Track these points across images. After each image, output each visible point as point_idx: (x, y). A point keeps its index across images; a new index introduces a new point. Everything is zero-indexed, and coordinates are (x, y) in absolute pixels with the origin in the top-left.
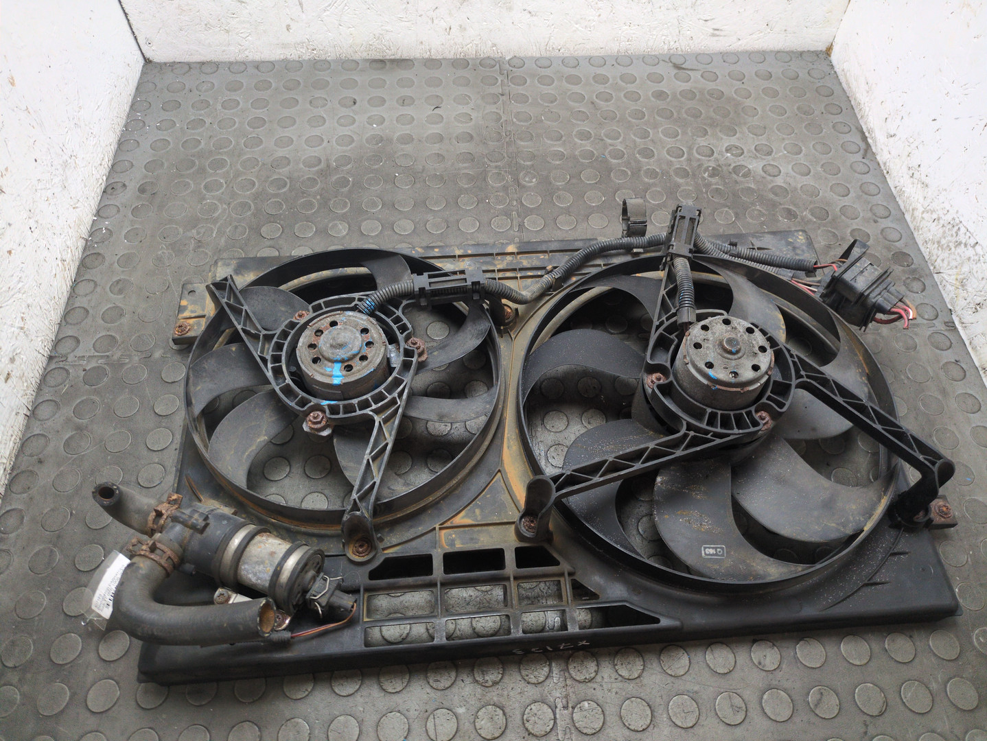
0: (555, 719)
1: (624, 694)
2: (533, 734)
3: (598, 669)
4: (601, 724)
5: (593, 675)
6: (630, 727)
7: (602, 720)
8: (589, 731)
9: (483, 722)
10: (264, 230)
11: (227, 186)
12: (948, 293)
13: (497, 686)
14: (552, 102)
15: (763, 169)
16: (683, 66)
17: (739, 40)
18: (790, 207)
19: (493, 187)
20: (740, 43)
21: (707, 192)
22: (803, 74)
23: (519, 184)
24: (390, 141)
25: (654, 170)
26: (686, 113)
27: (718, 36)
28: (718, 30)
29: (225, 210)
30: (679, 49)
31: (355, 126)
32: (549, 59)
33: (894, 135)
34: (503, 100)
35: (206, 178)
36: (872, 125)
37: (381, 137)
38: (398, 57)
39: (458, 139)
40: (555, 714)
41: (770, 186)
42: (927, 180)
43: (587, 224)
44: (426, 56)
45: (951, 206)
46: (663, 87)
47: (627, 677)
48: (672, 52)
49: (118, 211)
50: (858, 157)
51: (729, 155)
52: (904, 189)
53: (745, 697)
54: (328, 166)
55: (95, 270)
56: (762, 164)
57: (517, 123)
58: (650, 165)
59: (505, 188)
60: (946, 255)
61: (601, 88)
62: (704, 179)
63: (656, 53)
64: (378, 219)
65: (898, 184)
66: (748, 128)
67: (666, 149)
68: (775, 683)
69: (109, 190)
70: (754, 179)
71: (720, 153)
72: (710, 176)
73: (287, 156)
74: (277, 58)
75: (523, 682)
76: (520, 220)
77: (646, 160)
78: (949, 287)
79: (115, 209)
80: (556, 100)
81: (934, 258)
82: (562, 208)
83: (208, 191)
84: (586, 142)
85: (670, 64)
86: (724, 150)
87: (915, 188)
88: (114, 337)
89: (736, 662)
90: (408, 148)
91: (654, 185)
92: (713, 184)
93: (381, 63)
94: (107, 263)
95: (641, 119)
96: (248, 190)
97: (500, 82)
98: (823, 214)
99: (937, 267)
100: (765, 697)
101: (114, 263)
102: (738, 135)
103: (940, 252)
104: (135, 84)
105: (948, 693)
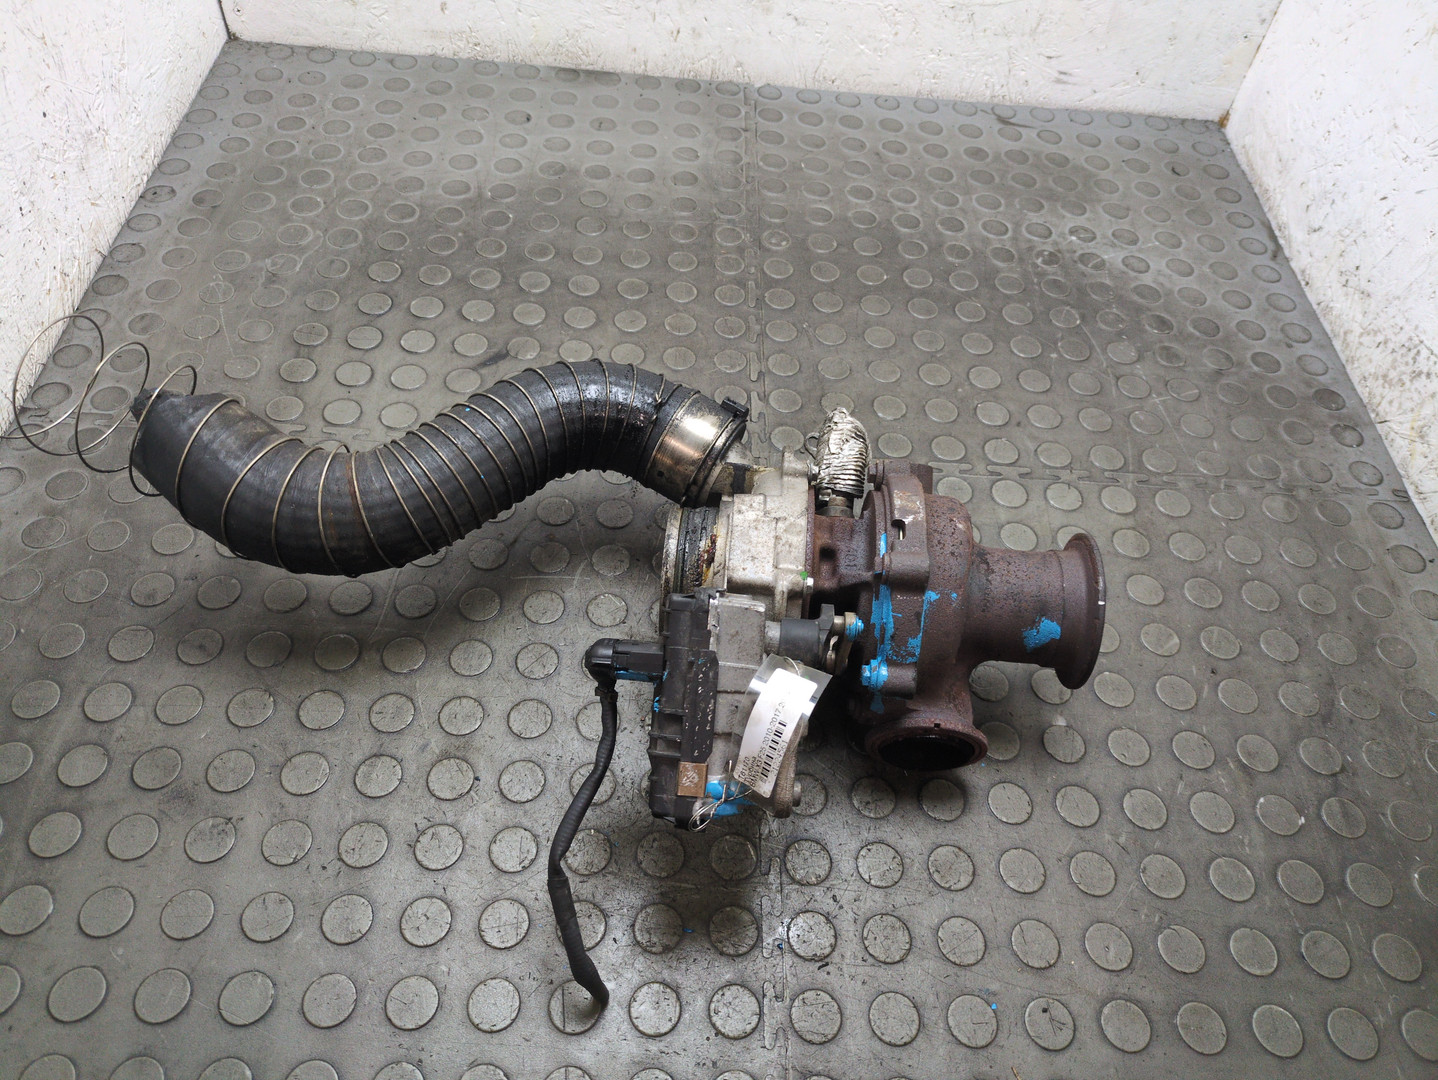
0: (761, 1014)
1: (876, 985)
2: (723, 1034)
3: (836, 941)
4: (836, 1029)
5: (827, 951)
6: (883, 1038)
7: (838, 1024)
8: (817, 1039)
9: (642, 1007)
10: (374, 271)
11: (326, 208)
12: (1399, 450)
13: (671, 955)
14: (817, 146)
15: (1123, 261)
16: (1012, 121)
17: (1095, 92)
18: (1162, 315)
19: (721, 246)
20: (1096, 96)
21: (1039, 284)
22: (1185, 148)
23: (761, 247)
24: (574, 172)
25: (963, 247)
26: (1013, 179)
27: (1064, 83)
28: (1065, 73)
29: (318, 237)
30: (1007, 98)
31: (525, 148)
32: (818, 93)
33: (1320, 228)
34: (746, 138)
35: (295, 194)
36: (1285, 219)
37: (563, 166)
38: (597, 68)
39: (675, 179)
40: (761, 1008)
41: (1133, 285)
42: (1369, 288)
43: (858, 307)
44: (640, 70)
45: (1407, 320)
46: (980, 143)
47: (882, 959)
48: (996, 101)
49: (159, 224)
50: (1265, 260)
51: (1074, 238)
52: (1331, 305)
53: (1074, 1008)
54: (480, 195)
55: (109, 298)
56: (1121, 255)
57: (766, 168)
58: (956, 241)
59: (740, 250)
60: (1396, 393)
61: (891, 136)
62: (1035, 266)
63: (973, 100)
64: (545, 272)
65: (1323, 298)
66: (1103, 207)
67: (980, 223)
68: (1122, 990)
69: (149, 195)
70: (1110, 273)
71: (1062, 235)
72: (1044, 262)
73: (422, 178)
74: (422, 52)
75: (712, 951)
76: (759, 292)
77: (953, 234)
78: (1399, 442)
79: (154, 222)
80: (824, 144)
81: (1375, 401)
82: (824, 283)
83: (296, 211)
84: (864, 202)
85: (993, 116)
86: (1067, 231)
87: (1350, 300)
88: (124, 391)
89: (1060, 952)
90: (601, 184)
91: (962, 266)
92: (1048, 274)
93: (573, 74)
94: (130, 290)
95: (947, 181)
96: (356, 215)
97: (743, 113)
98: (1211, 329)
99: (1382, 413)
100: (1106, 1010)
101: (141, 291)
102: (1086, 215)
103: (1387, 390)
104: (211, 65)
105: (1404, 1032)
